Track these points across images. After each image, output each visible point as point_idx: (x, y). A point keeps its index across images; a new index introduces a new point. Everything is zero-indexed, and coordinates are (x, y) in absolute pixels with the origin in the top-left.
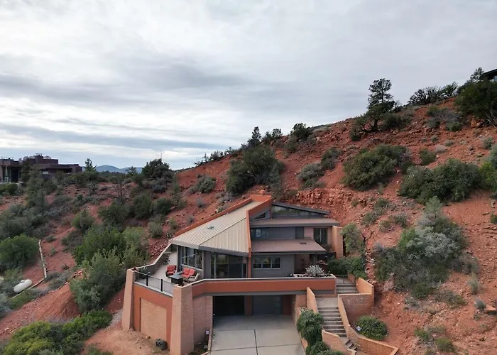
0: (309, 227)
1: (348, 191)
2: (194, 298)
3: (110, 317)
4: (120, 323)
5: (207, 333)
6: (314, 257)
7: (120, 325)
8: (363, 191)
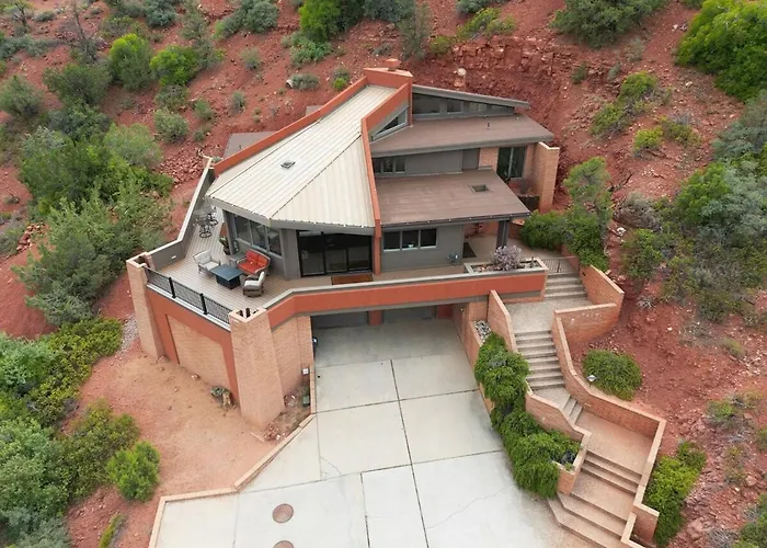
0: (489, 147)
1: (567, 48)
2: (273, 328)
3: (117, 330)
4: (138, 342)
5: (305, 371)
6: (505, 228)
7: (138, 346)
8: (599, 48)
